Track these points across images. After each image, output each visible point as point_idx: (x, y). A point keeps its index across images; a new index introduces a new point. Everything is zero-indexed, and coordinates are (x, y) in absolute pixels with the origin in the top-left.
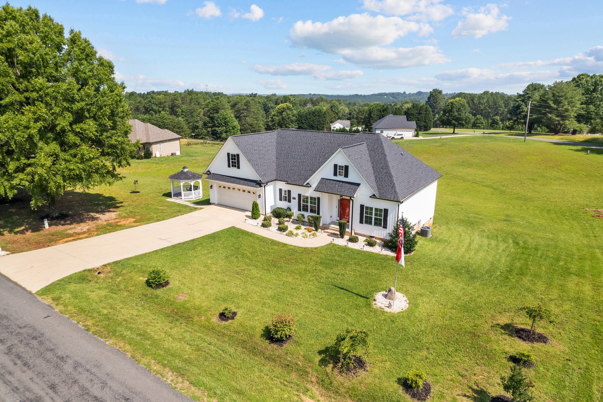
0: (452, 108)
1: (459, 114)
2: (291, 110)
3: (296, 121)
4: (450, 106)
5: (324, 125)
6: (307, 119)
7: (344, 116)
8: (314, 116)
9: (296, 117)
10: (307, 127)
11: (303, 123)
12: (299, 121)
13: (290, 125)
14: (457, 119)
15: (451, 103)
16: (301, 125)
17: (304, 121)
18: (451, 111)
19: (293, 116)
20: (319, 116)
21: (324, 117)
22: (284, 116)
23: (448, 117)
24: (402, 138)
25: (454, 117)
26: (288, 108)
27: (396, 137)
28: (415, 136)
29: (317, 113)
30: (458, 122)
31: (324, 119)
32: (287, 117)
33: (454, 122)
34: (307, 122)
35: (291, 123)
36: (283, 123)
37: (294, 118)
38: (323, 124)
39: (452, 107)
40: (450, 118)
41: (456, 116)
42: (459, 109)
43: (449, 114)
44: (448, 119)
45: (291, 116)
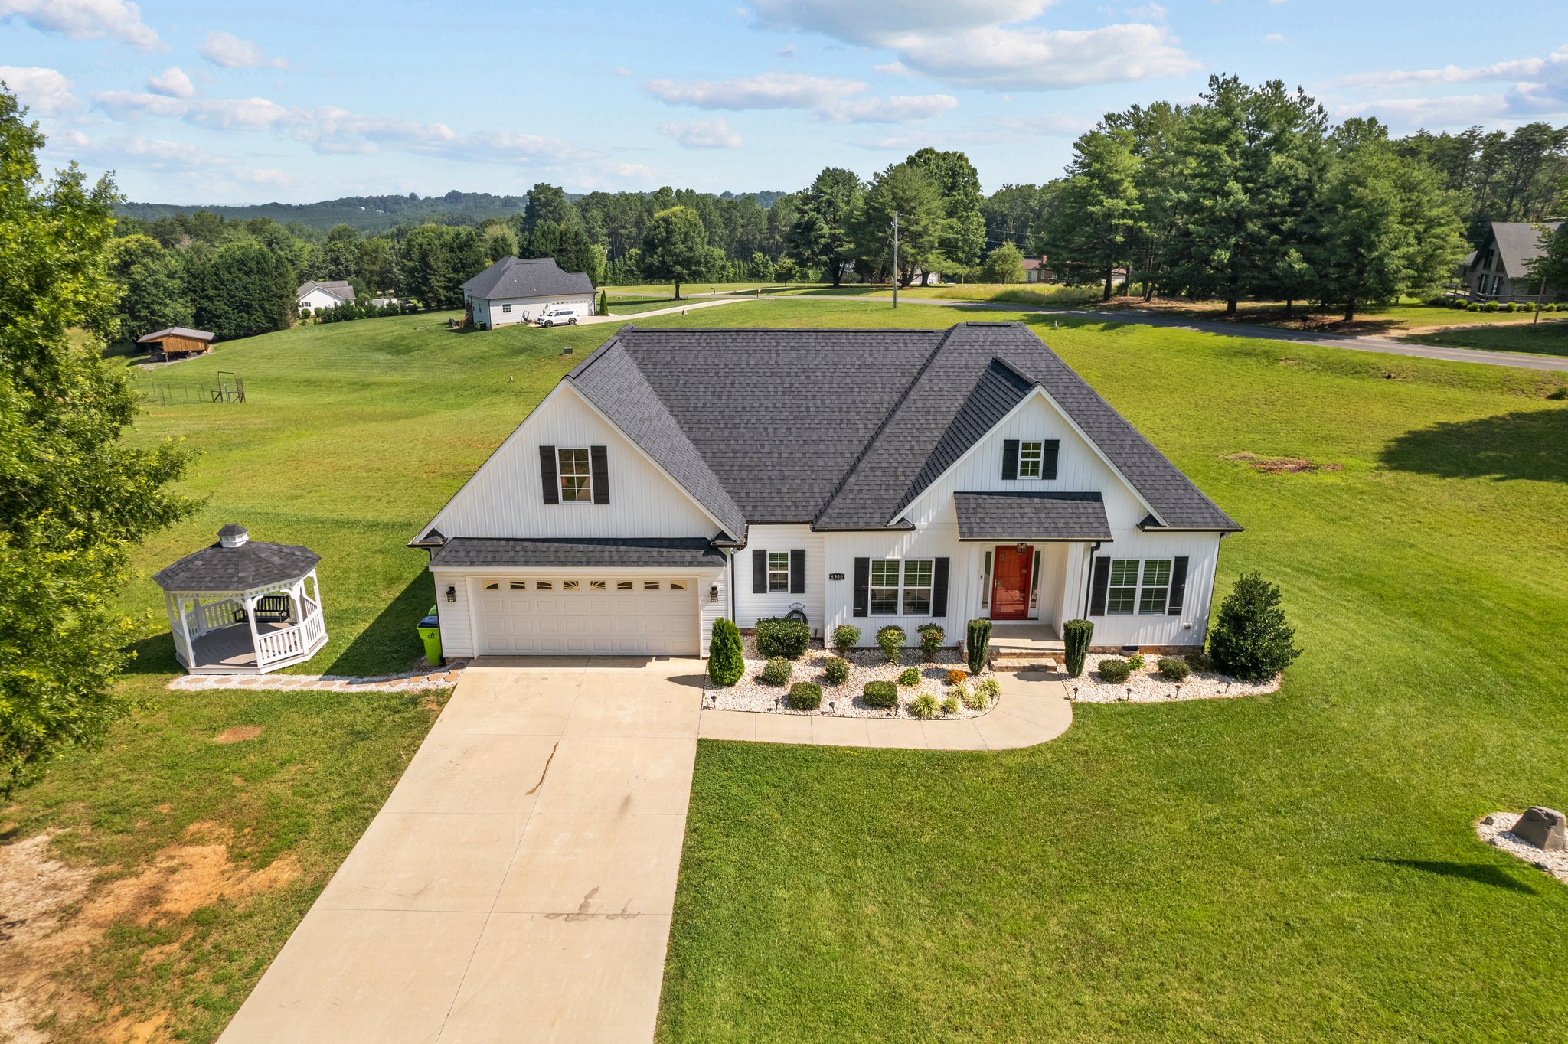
0: (667, 232)
1: (691, 249)
2: (159, 257)
3: (184, 294)
4: (662, 229)
5: (285, 300)
6: (222, 283)
7: (319, 269)
8: (247, 274)
9: (182, 278)
10: (227, 308)
11: (210, 299)
12: (195, 292)
13: (166, 305)
14: (688, 263)
15: (665, 220)
16: (205, 303)
17: (211, 292)
18: (667, 241)
19: (171, 276)
20: (261, 271)
21: (280, 274)
22: (138, 277)
23: (663, 256)
24: (572, 321)
25: (678, 255)
26: (147, 252)
27: (556, 320)
28: (597, 314)
29: (253, 265)
30: (689, 269)
31: (281, 281)
32: (150, 280)
33: (678, 269)
34: (224, 293)
35: (168, 301)
36: (137, 302)
37: (176, 284)
38: (281, 297)
39: (669, 232)
40: (668, 259)
41: (681, 252)
42: (687, 234)
43: (664, 248)
44: (663, 263)
45: (162, 277)
